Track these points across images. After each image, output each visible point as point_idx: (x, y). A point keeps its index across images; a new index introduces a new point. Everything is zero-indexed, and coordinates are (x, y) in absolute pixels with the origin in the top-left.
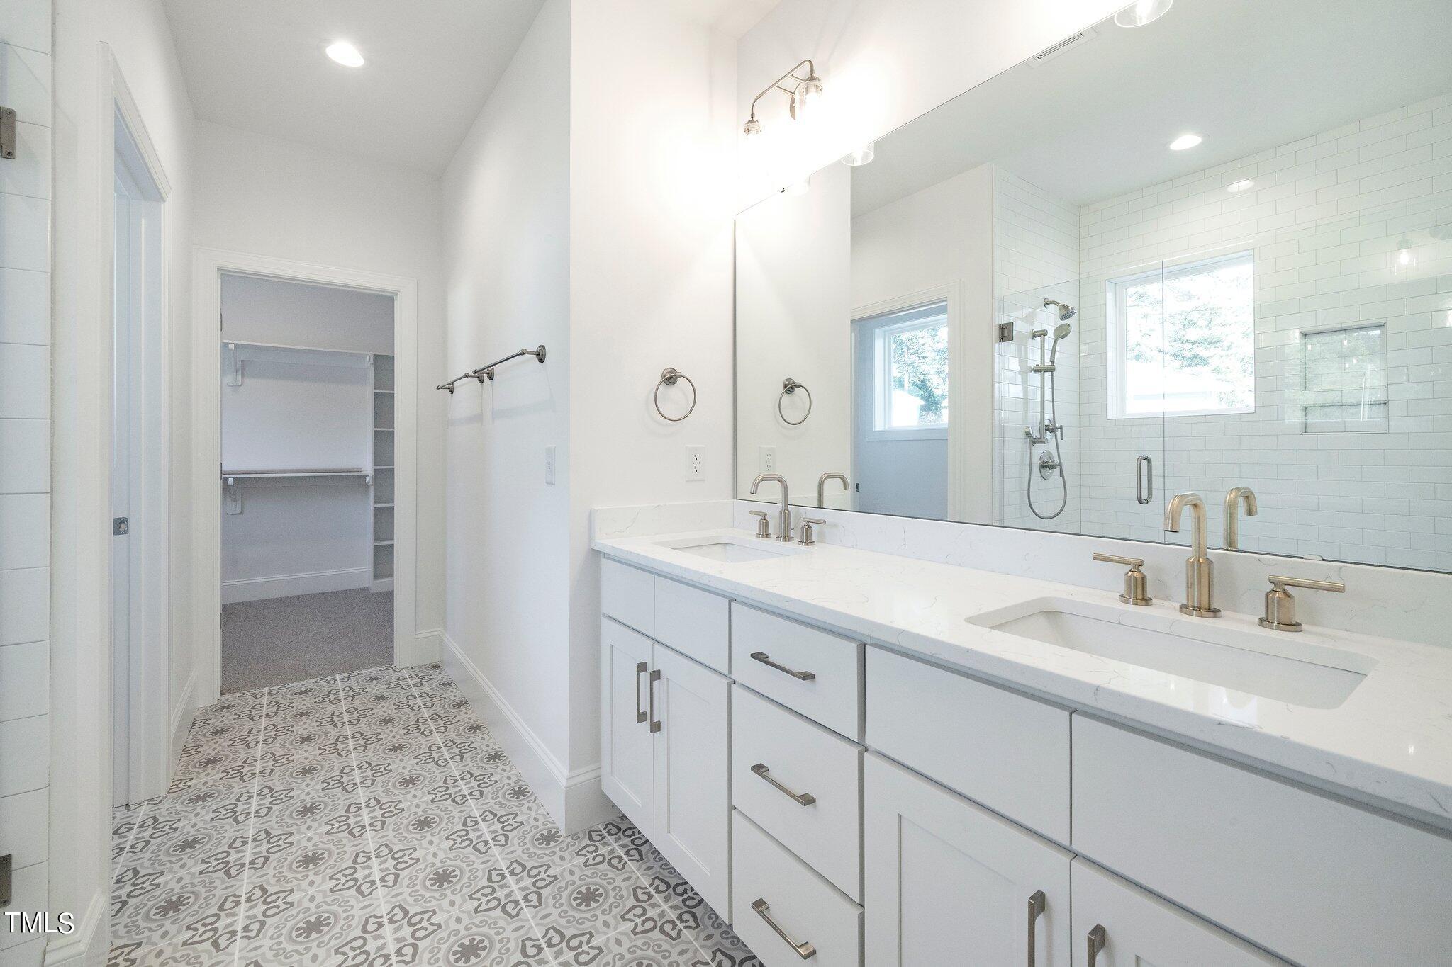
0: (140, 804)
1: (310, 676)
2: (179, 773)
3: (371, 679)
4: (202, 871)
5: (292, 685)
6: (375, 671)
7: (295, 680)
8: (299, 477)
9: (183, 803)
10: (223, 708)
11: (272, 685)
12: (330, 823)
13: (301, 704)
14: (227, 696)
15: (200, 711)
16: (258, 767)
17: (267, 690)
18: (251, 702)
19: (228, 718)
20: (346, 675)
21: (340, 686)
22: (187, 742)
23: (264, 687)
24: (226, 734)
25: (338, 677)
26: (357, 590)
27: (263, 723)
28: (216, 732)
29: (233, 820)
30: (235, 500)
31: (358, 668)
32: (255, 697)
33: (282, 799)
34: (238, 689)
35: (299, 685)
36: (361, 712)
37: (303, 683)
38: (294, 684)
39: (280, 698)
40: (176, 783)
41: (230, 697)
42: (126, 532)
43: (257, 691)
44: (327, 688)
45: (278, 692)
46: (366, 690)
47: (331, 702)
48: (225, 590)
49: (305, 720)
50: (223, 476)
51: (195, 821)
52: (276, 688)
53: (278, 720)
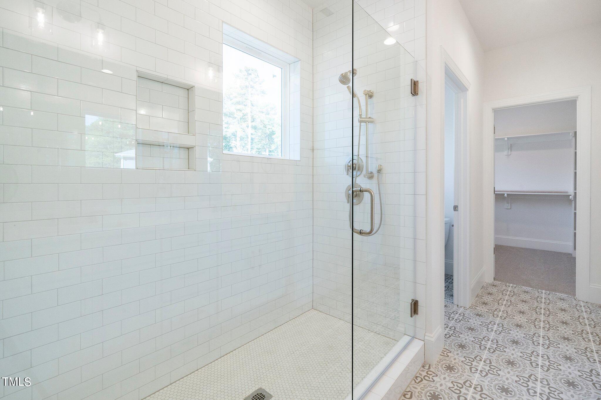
0: (461, 307)
1: (531, 286)
2: (474, 303)
3: (561, 299)
4: (473, 341)
5: (522, 287)
6: (564, 296)
7: (524, 285)
8: (520, 194)
9: (473, 314)
10: (493, 285)
11: (513, 284)
12: (523, 353)
13: (523, 296)
14: (496, 282)
15: (486, 284)
16: (500, 314)
17: (511, 285)
18: (504, 288)
19: (494, 290)
20: (548, 292)
21: (544, 296)
22: (479, 293)
23: (510, 283)
24: (492, 296)
25: (544, 291)
26: (565, 254)
27: (507, 298)
28: (489, 294)
29: (487, 329)
30: (508, 203)
31: (555, 291)
32: (506, 286)
33: (506, 332)
34: (500, 280)
35: (525, 288)
36: (551, 312)
37: (527, 288)
38: (523, 287)
39: (515, 290)
40: (472, 305)
41: (497, 283)
42: (458, 211)
43: (507, 284)
44: (537, 294)
45: (515, 288)
46: (557, 303)
47: (537, 302)
48: (496, 239)
49: (523, 304)
50: (495, 193)
51: (475, 322)
52: (515, 286)
53: (513, 299)
